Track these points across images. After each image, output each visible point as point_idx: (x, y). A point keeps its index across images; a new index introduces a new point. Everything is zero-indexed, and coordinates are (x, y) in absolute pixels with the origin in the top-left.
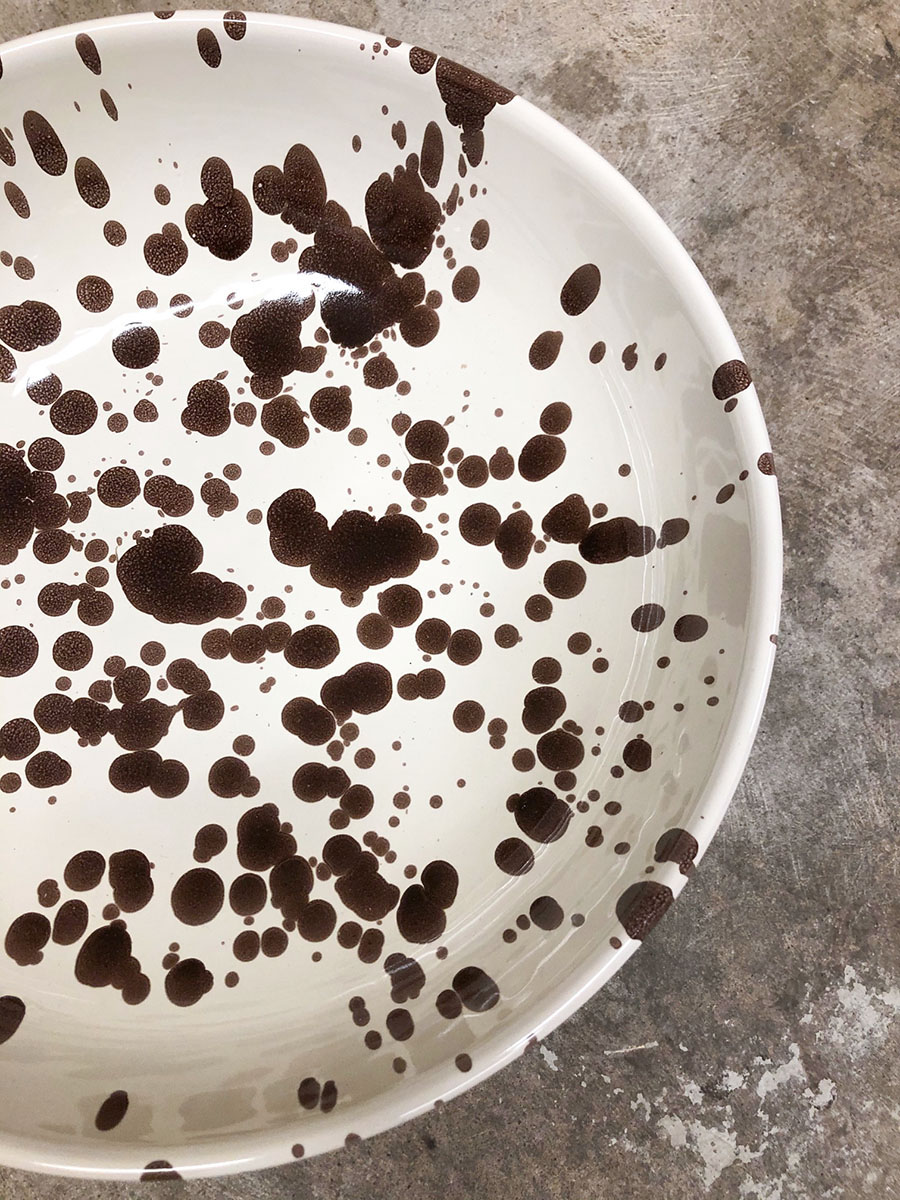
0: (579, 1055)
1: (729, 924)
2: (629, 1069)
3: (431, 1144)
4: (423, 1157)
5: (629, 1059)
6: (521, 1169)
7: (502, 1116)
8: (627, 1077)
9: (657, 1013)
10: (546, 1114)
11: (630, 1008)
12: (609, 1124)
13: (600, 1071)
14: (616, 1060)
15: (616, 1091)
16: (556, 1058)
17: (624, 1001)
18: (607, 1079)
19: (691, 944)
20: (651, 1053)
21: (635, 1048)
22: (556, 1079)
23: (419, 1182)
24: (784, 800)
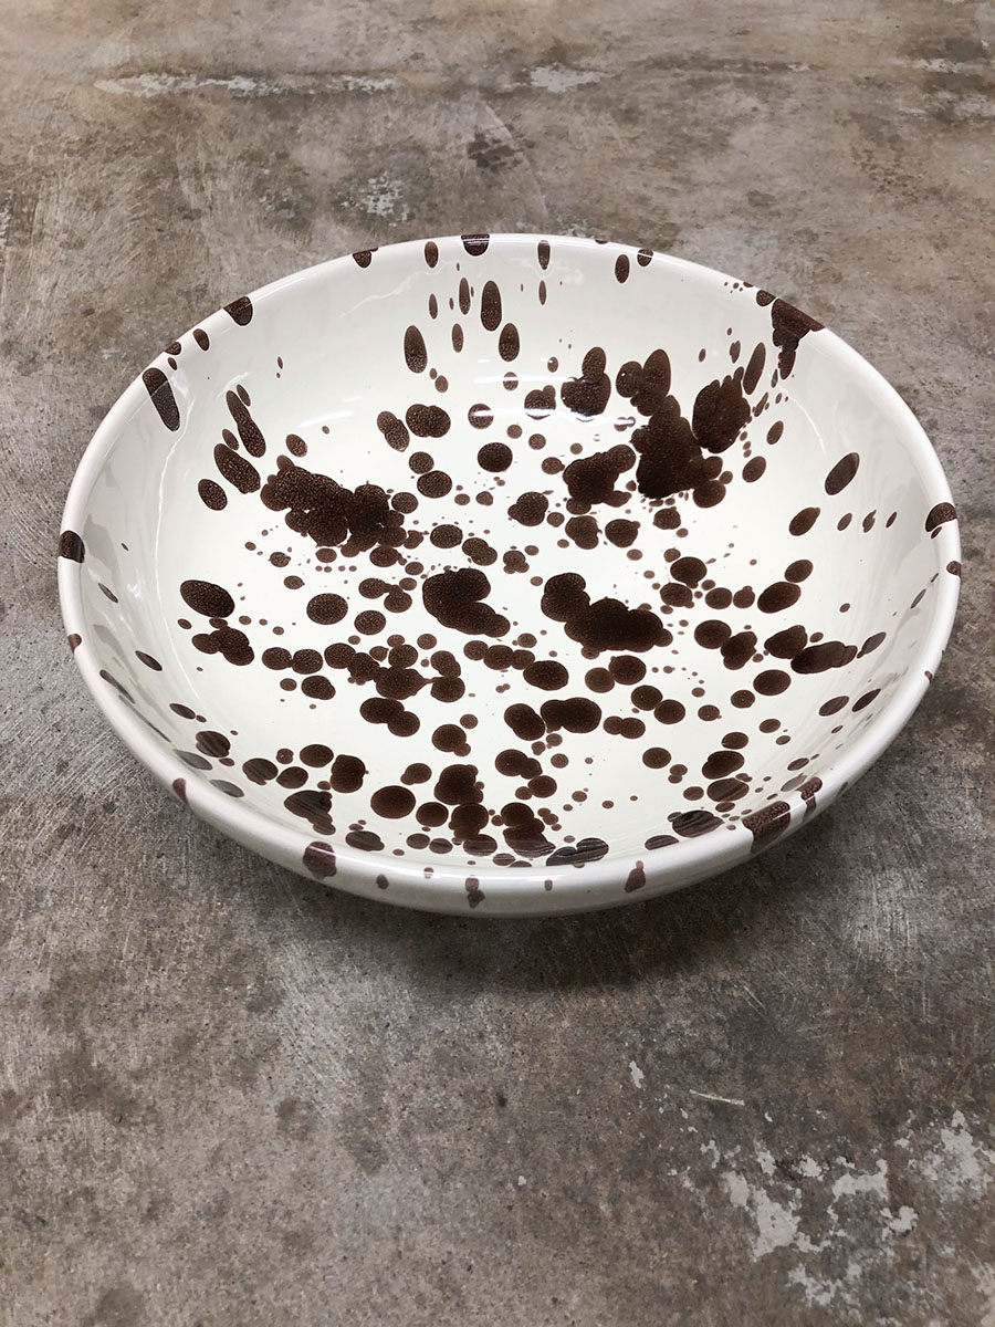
0: (665, 1083)
1: (845, 1028)
2: (708, 1115)
3: (502, 1102)
4: (492, 1110)
5: (712, 1106)
6: (577, 1158)
7: (574, 1107)
8: (706, 1122)
9: (751, 1077)
10: (617, 1122)
11: (726, 1062)
12: (674, 1155)
13: (680, 1105)
14: (699, 1102)
15: (691, 1129)
16: (642, 1077)
17: (724, 1054)
18: (685, 1115)
19: (801, 1030)
20: (735, 1109)
21: (721, 1098)
22: (637, 1095)
23: (479, 1130)
24: (927, 943)
